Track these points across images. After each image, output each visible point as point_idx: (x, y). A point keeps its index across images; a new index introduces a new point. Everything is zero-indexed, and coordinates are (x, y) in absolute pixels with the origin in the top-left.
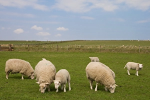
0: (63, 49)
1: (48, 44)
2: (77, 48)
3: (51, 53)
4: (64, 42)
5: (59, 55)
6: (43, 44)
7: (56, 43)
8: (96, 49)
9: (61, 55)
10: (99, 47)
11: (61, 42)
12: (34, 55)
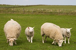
0: (29, 12)
1: (16, 7)
2: (40, 11)
3: (18, 15)
4: (29, 6)
5: (25, 17)
6: (12, 7)
7: (23, 6)
8: (56, 13)
9: (27, 17)
10: (58, 11)
11: (27, 6)
12: (5, 17)
